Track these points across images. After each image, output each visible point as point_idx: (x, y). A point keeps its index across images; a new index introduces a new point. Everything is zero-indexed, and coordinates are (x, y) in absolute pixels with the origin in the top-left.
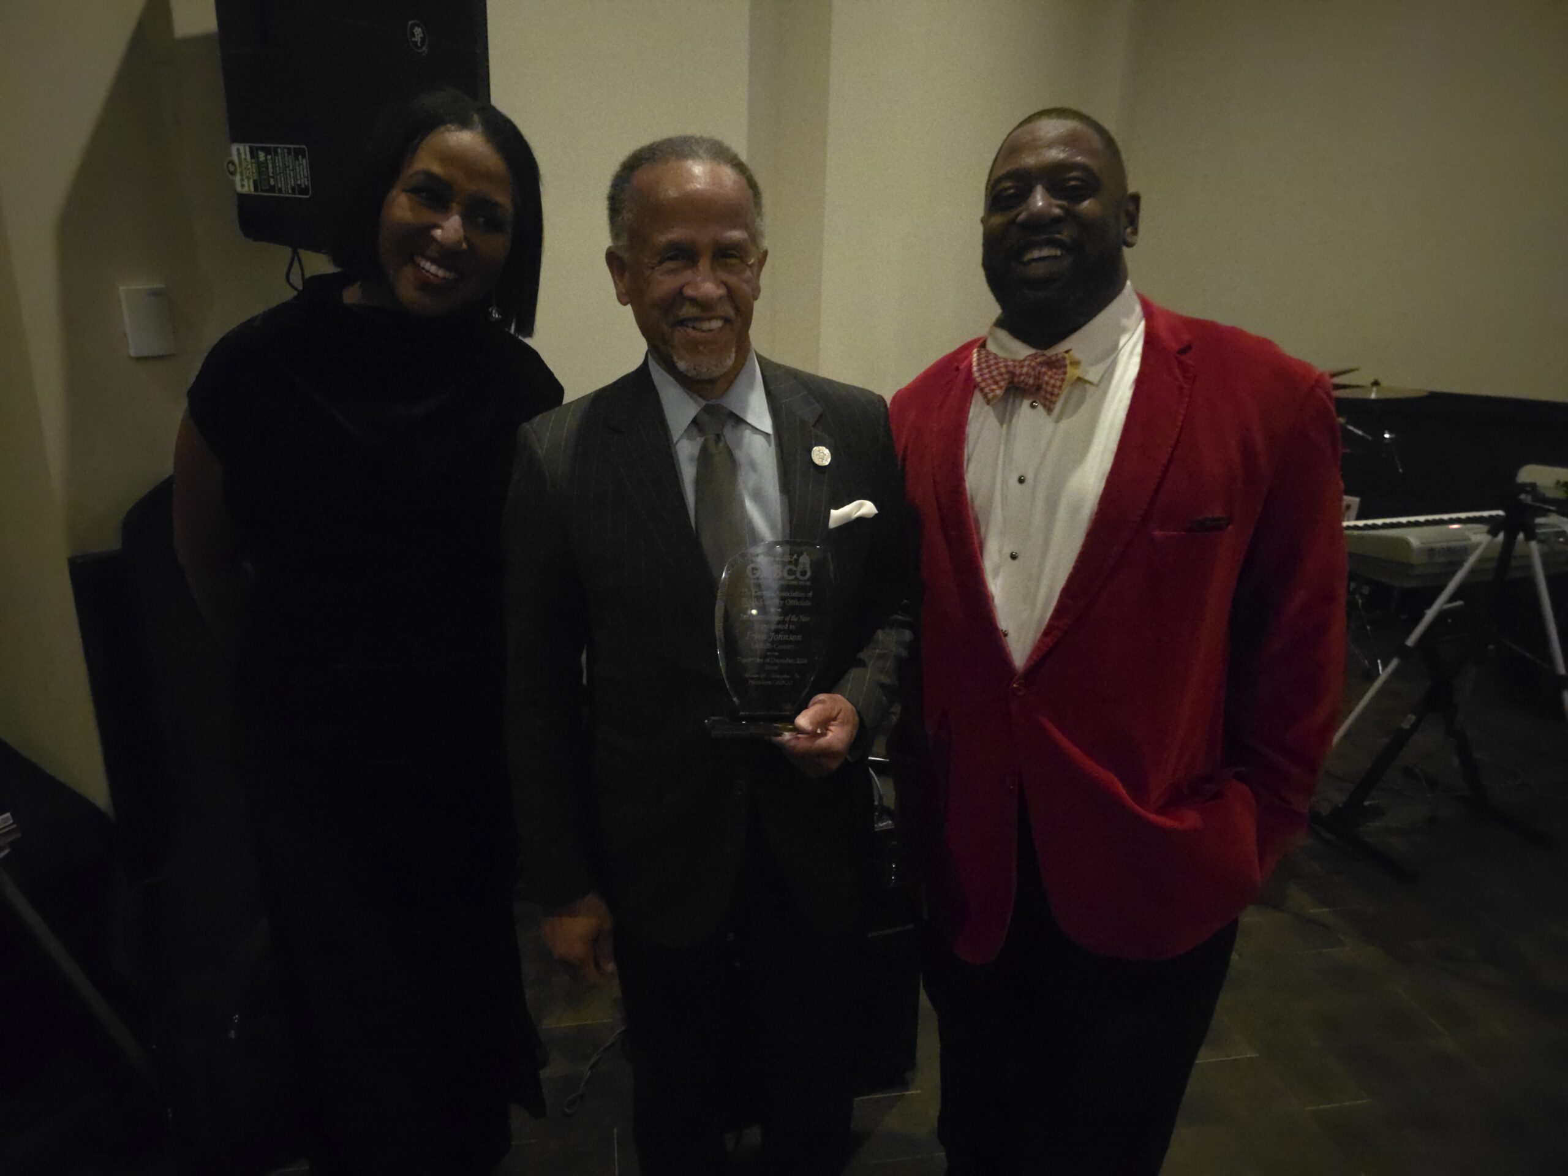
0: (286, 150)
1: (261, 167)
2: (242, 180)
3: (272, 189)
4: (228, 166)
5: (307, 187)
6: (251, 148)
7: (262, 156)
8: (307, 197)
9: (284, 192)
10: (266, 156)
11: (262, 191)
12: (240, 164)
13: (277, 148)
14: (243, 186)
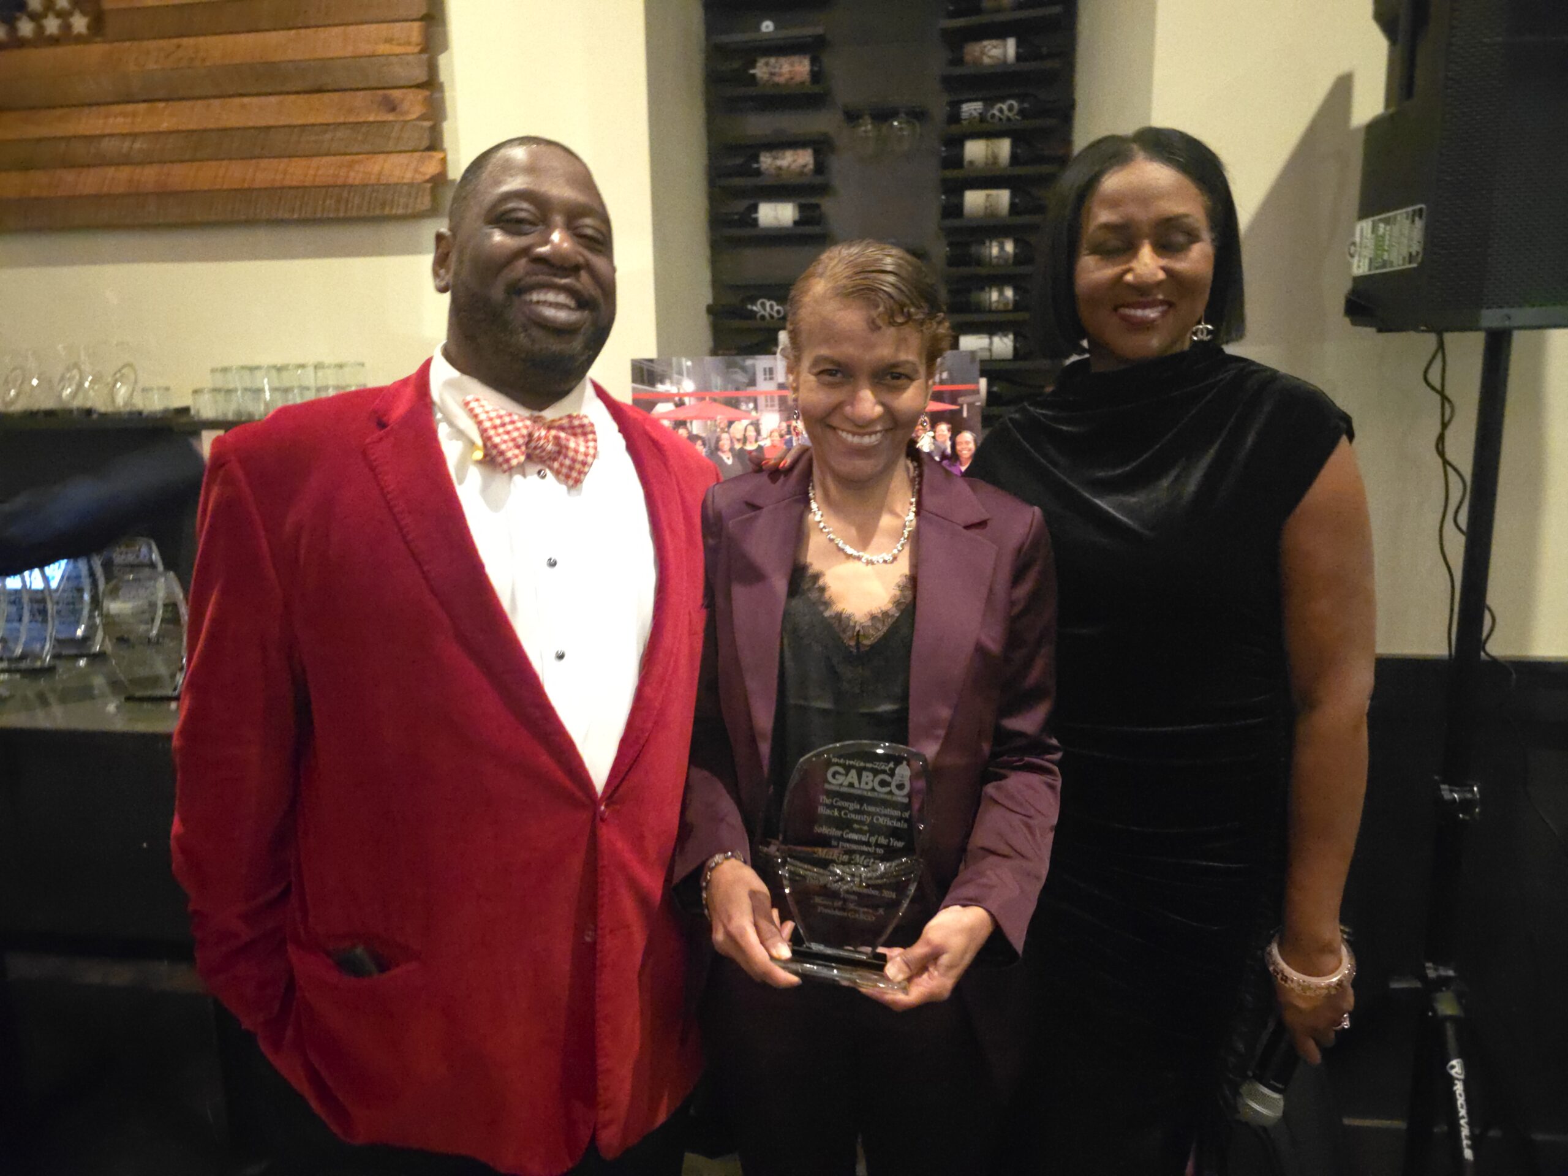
0: (1405, 215)
1: (1379, 241)
2: (1359, 261)
3: (1384, 264)
4: (1349, 249)
5: (1418, 253)
6: (1374, 222)
7: (1382, 225)
8: (1414, 265)
9: (1394, 265)
10: (1385, 229)
11: (1377, 268)
12: (1361, 243)
13: (1396, 215)
14: (1359, 267)
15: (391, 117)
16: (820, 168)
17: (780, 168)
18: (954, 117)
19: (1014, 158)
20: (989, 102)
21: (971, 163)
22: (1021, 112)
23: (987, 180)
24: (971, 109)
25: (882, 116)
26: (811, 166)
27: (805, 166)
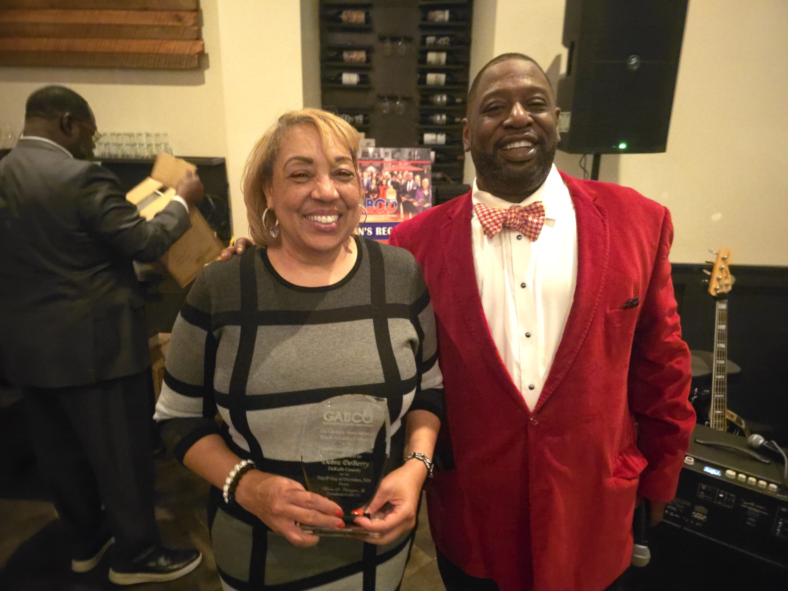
15: (179, 24)
16: (368, 60)
17: (351, 59)
18: (423, 42)
19: (447, 62)
20: (438, 37)
21: (430, 63)
22: (451, 42)
23: (436, 70)
24: (430, 40)
25: (394, 39)
26: (364, 59)
27: (362, 59)
